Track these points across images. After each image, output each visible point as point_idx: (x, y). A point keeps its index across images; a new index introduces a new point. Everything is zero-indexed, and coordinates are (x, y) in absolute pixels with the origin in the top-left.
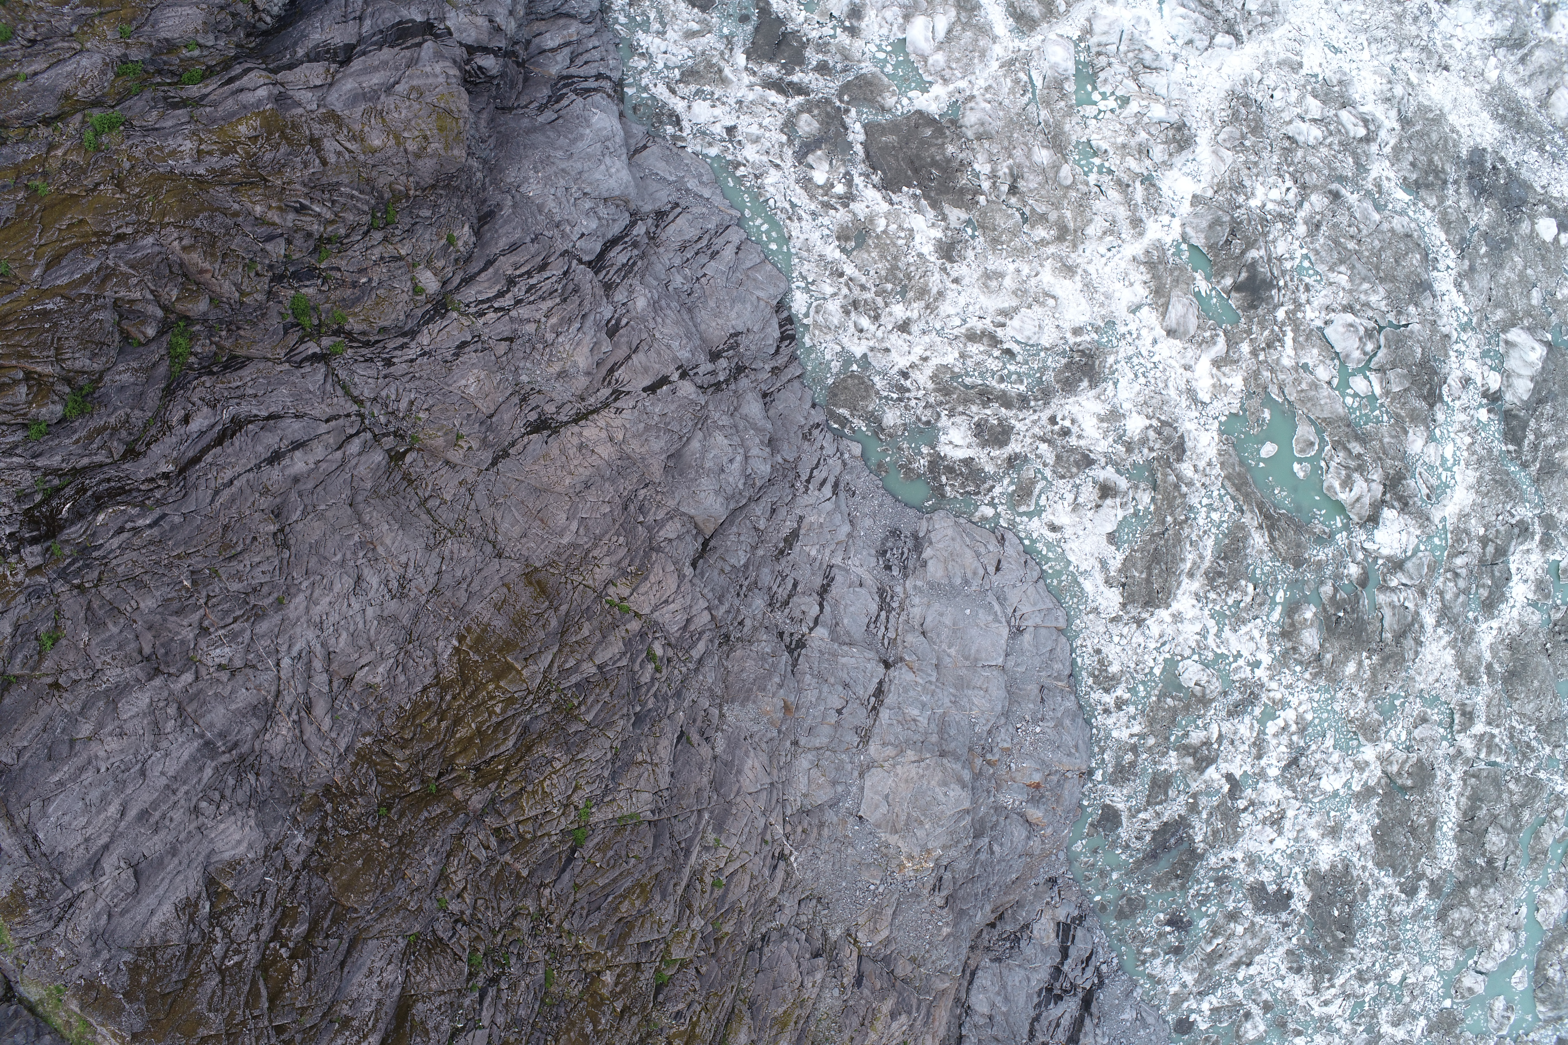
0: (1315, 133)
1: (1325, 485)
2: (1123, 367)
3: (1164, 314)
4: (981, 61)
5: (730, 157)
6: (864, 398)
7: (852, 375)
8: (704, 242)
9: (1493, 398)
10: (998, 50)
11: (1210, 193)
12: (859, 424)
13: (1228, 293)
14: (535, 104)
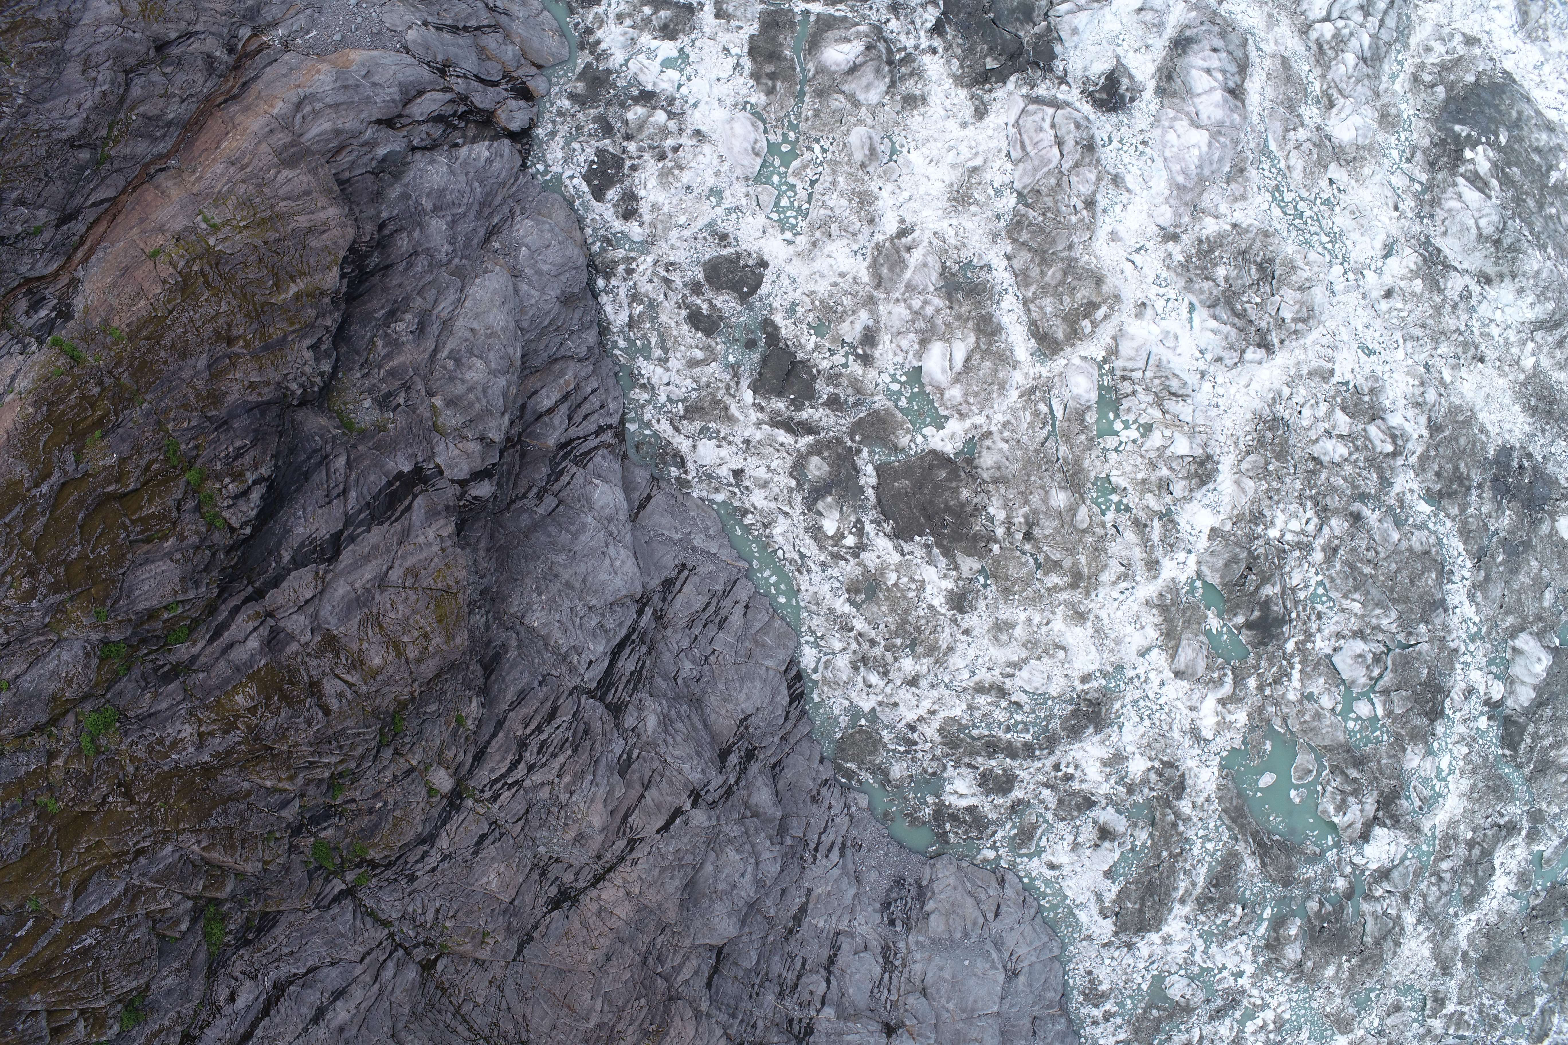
0: (1341, 450)
1: (1320, 808)
2: (1129, 711)
3: (1173, 657)
4: (1000, 395)
5: (737, 504)
6: (871, 753)
7: (860, 732)
8: (712, 608)
9: (1493, 707)
10: (1018, 378)
11: (1228, 527)
12: (866, 776)
13: (1239, 629)
14: (535, 490)
